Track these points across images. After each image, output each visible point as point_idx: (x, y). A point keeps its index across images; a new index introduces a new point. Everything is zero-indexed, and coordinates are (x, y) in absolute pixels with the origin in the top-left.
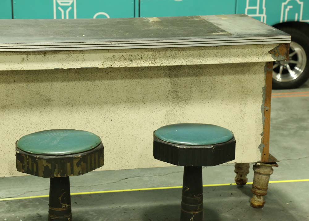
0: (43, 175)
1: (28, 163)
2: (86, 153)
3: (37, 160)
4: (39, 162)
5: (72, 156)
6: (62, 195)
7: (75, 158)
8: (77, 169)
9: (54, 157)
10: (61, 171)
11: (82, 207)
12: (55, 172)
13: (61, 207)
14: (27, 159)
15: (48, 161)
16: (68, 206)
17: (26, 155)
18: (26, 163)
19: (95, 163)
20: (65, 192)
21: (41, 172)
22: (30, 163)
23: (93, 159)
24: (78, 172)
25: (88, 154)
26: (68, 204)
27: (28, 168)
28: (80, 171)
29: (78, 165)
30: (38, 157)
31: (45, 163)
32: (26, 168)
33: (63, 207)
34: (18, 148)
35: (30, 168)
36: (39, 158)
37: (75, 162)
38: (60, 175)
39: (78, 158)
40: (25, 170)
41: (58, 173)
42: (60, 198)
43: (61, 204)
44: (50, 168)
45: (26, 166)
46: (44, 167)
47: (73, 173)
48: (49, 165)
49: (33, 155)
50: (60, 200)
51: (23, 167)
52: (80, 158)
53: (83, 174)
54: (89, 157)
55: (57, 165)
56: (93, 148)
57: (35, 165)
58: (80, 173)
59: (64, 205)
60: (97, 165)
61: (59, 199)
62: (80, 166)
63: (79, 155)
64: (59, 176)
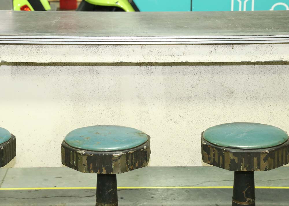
0: (229, 168)
1: (214, 155)
2: (273, 149)
3: (223, 152)
4: (226, 154)
5: (259, 151)
6: (246, 190)
7: (263, 153)
8: (263, 164)
9: (241, 151)
10: (248, 165)
11: (261, 201)
12: (241, 166)
13: (245, 201)
14: (214, 151)
15: (234, 154)
16: (252, 201)
17: (213, 147)
18: (212, 155)
19: (282, 159)
20: (250, 187)
21: (227, 164)
22: (217, 155)
23: (280, 155)
24: (265, 167)
25: (276, 150)
26: (252, 199)
27: (214, 159)
28: (266, 167)
29: (265, 160)
30: (225, 149)
31: (232, 157)
32: (212, 160)
33: (247, 201)
34: (203, 139)
35: (216, 160)
36: (226, 151)
37: (262, 157)
38: (247, 170)
39: (266, 153)
40: (211, 162)
41: (245, 167)
42: (245, 192)
43: (246, 198)
44: (237, 161)
45: (212, 158)
46: (230, 160)
47: (259, 168)
48: (236, 159)
49: (220, 148)
50: (245, 194)
51: (210, 158)
52: (268, 153)
53: (269, 169)
54: (276, 153)
55: (243, 159)
56: (281, 143)
57: (221, 158)
58: (267, 168)
59: (248, 199)
60: (284, 161)
61: (243, 193)
62: (267, 161)
63: (267, 151)
64: (245, 170)
